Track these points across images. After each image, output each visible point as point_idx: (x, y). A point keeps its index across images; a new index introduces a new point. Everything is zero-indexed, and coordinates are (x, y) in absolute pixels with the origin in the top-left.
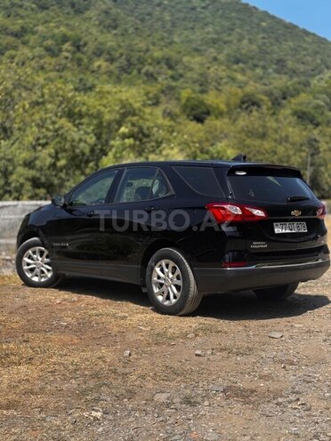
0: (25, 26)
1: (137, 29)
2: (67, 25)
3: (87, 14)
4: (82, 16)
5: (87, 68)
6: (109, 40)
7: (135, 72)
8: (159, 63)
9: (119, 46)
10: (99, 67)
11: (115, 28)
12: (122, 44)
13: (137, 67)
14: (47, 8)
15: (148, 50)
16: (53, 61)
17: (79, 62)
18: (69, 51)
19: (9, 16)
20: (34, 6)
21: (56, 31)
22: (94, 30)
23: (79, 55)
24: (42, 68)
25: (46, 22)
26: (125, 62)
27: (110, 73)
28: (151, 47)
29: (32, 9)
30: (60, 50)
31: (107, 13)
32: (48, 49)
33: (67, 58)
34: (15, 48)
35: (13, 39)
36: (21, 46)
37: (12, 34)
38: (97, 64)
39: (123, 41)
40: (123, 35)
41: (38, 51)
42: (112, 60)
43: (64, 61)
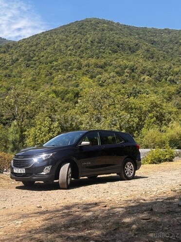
0: (106, 62)
1: (164, 57)
2: (127, 59)
3: (138, 52)
4: (134, 53)
5: (137, 80)
6: (149, 64)
7: (163, 80)
8: (177, 74)
9: (155, 67)
10: (144, 79)
11: (153, 58)
12: (156, 66)
13: (165, 77)
14: (117, 52)
15: (170, 68)
16: (120, 78)
17: (133, 78)
18: (128, 73)
19: (98, 58)
20: (110, 51)
21: (121, 63)
22: (141, 61)
23: (133, 74)
24: (114, 82)
25: (116, 59)
26: (158, 75)
27: (149, 82)
28: (172, 66)
29: (110, 53)
30: (124, 73)
31: (148, 51)
32: (117, 73)
33: (127, 76)
34: (101, 74)
35: (100, 69)
36: (104, 73)
37: (100, 67)
38: (142, 78)
39: (157, 65)
40: (156, 61)
41: (112, 74)
42: (150, 75)
43: (125, 78)
